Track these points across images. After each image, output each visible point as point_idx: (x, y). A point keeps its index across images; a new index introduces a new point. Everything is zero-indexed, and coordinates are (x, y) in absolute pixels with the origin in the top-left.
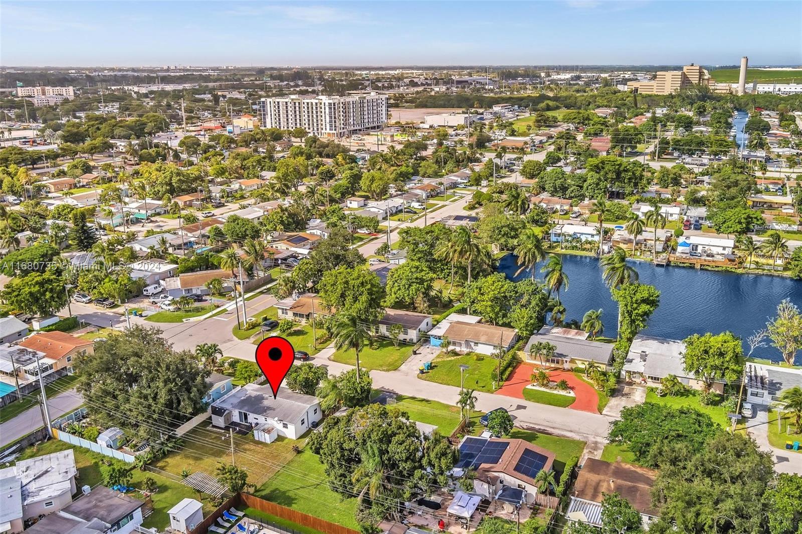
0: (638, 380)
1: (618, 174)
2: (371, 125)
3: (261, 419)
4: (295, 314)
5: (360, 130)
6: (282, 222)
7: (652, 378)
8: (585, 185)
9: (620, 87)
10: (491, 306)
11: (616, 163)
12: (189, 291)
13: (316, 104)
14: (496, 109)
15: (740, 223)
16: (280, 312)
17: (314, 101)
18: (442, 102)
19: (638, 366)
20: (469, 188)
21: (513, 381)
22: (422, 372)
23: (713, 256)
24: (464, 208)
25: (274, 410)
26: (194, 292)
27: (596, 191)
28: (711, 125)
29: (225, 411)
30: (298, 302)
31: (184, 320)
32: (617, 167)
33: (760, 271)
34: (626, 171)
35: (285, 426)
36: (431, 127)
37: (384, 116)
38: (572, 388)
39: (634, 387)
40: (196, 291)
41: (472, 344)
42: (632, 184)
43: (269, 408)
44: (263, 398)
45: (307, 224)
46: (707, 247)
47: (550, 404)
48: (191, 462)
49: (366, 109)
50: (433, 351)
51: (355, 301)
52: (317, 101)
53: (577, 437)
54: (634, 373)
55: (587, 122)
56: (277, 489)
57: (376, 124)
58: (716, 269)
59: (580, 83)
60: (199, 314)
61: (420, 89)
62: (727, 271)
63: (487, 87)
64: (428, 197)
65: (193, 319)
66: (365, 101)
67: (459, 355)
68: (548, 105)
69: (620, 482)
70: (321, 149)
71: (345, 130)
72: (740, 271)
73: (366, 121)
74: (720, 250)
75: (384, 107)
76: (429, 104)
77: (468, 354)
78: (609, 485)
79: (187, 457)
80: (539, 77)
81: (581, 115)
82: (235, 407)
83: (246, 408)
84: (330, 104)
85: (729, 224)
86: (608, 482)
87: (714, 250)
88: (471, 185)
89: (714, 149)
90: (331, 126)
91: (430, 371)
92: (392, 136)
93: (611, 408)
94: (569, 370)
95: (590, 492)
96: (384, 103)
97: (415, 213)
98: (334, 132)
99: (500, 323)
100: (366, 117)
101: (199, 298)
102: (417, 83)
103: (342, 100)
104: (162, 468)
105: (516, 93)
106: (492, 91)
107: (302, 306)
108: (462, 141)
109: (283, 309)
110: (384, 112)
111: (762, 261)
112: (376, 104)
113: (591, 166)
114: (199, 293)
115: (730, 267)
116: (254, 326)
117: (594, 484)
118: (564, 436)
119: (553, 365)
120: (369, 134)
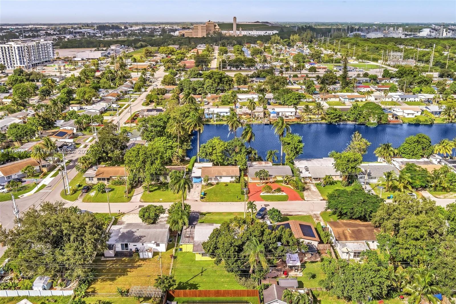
0: (308, 181)
1: (221, 79)
2: (45, 60)
3: (139, 245)
4: (99, 179)
5: (39, 63)
6: (40, 124)
7: (314, 179)
8: (205, 86)
9: (172, 33)
10: (221, 156)
11: (220, 73)
12: (9, 177)
13: (8, 47)
14: (113, 47)
15: (296, 99)
16: (87, 179)
17: (6, 46)
18: (77, 45)
19: (305, 174)
20: (135, 93)
21: (251, 193)
22: (202, 198)
23: (288, 117)
24: (143, 105)
25: (145, 236)
26: (13, 177)
27: (211, 90)
28: (234, 53)
29: (113, 245)
30: (99, 171)
31: (19, 196)
32: (220, 75)
33: (312, 122)
34: (224, 77)
35: (158, 245)
36: (83, 60)
37: (52, 54)
38: (283, 191)
39: (308, 184)
40: (14, 176)
41: (219, 178)
42: (228, 84)
43: (142, 237)
44: (133, 232)
45: (55, 124)
46: (284, 113)
47: (279, 201)
48: (109, 282)
49: (40, 50)
50: (198, 186)
51: (152, 164)
52: (8, 46)
53: (305, 214)
54: (306, 177)
55: (173, 53)
56: (180, 283)
57: (47, 59)
58: (293, 123)
59: (147, 32)
60: (28, 190)
61: (55, 37)
62: (298, 123)
63: (97, 35)
64: (117, 100)
65: (25, 195)
66: (40, 45)
67: (213, 185)
68: (141, 44)
69: (352, 229)
70: (28, 77)
71: (30, 64)
72: (303, 123)
73: (42, 57)
74: (290, 114)
75: (51, 48)
76: (69, 46)
77: (217, 184)
78: (348, 231)
79: (103, 280)
80: (121, 29)
81: (169, 49)
82: (117, 241)
83: (126, 241)
84: (18, 47)
85: (291, 100)
86: (347, 230)
87: (287, 114)
88: (136, 92)
89: (249, 64)
90: (21, 62)
91: (205, 196)
92: (64, 66)
93: (306, 196)
94: (273, 182)
95: (342, 237)
96: (50, 46)
97: (116, 110)
98: (23, 65)
99: (226, 164)
100: (41, 55)
101: (20, 180)
102: (50, 34)
103: (26, 45)
104: (94, 292)
105: (115, 38)
106: (100, 37)
107: (103, 173)
108: (109, 67)
109: (89, 177)
110: (51, 51)
111: (312, 116)
112: (45, 46)
113: (206, 75)
114: (16, 177)
115: (298, 121)
116: (75, 191)
117: (342, 233)
118: (299, 215)
119: (264, 181)
120: (46, 66)
